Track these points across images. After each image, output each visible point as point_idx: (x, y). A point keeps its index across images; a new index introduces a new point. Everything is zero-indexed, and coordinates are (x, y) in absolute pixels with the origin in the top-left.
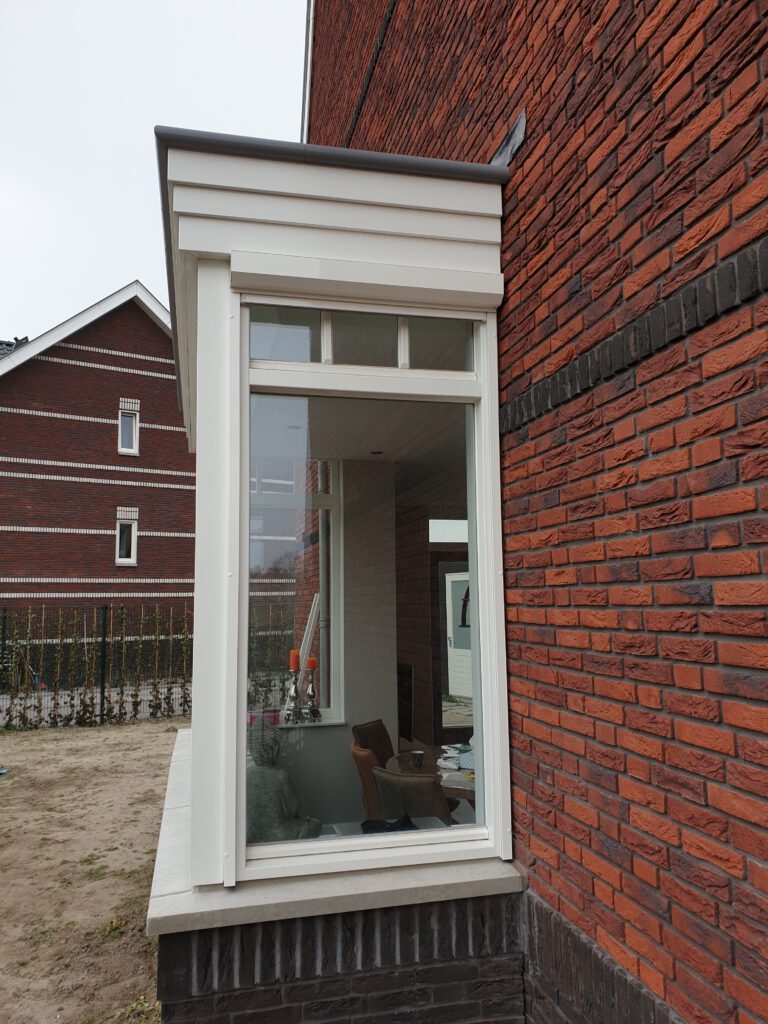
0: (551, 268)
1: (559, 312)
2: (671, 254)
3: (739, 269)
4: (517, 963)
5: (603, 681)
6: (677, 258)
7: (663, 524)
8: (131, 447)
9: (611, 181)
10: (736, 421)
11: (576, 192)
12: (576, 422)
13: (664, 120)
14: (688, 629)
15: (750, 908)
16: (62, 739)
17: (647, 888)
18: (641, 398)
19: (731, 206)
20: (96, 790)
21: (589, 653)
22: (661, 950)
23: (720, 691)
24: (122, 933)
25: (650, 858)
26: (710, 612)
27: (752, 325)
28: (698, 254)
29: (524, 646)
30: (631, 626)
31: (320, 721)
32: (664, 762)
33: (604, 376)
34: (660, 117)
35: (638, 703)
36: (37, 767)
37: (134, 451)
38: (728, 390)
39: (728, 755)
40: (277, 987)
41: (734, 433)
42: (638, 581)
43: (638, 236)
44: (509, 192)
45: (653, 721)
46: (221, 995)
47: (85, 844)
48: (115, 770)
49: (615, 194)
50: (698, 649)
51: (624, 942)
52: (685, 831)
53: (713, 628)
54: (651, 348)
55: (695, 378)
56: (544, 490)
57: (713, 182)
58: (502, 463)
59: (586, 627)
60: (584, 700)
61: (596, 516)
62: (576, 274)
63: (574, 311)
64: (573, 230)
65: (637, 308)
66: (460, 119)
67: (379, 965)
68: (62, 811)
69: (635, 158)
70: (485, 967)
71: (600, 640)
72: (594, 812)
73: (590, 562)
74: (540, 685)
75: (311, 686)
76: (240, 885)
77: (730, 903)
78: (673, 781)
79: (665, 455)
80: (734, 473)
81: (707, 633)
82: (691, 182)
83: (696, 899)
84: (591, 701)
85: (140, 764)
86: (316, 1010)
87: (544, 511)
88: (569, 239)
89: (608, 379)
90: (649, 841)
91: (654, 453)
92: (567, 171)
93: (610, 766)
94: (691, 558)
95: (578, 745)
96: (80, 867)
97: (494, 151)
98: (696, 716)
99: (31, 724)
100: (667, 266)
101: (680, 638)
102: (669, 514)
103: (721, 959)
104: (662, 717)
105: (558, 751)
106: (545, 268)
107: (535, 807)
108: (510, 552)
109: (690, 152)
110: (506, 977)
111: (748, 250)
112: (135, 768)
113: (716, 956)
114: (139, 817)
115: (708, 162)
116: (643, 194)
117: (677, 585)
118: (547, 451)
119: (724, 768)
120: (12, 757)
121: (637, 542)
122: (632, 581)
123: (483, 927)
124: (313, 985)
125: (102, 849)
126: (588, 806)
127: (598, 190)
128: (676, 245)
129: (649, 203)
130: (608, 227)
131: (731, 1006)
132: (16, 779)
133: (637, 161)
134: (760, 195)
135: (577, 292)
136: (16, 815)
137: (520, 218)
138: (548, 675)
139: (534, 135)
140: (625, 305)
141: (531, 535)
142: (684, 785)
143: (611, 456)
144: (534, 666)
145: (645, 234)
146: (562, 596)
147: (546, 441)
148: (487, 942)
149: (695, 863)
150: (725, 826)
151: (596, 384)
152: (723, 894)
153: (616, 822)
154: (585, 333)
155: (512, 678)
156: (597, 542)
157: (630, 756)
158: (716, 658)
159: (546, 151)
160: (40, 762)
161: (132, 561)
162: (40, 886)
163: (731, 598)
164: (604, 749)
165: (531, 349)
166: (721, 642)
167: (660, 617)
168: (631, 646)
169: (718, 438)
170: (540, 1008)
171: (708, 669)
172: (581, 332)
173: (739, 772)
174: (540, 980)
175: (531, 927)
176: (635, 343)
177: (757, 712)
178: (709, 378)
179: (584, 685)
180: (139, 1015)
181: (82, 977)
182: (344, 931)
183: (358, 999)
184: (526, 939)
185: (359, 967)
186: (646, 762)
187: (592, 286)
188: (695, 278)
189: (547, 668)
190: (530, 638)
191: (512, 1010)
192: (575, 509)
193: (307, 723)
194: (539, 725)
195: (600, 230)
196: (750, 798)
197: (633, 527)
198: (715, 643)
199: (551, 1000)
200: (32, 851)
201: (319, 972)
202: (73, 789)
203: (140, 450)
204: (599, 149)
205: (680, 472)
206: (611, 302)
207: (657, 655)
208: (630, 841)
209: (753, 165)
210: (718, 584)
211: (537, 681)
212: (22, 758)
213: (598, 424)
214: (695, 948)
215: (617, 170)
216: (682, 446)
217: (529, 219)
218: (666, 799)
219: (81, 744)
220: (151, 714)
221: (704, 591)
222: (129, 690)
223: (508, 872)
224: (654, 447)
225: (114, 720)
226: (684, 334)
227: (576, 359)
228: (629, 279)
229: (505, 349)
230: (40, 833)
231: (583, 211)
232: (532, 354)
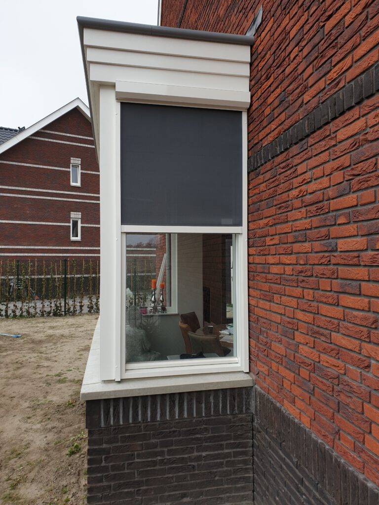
0: (272, 89)
1: (275, 111)
2: (325, 80)
3: (355, 87)
4: (250, 417)
5: (289, 289)
6: (328, 83)
7: (318, 214)
8: (77, 182)
9: (300, 43)
10: (351, 163)
11: (284, 50)
12: (281, 166)
13: (325, 11)
14: (326, 263)
15: (347, 387)
16: (46, 322)
17: (305, 381)
18: (310, 153)
19: (353, 55)
20: (62, 345)
21: (283, 276)
22: (310, 408)
23: (338, 291)
24: (74, 406)
25: (307, 368)
26: (335, 254)
27: (359, 116)
28: (337, 80)
29: (255, 274)
30: (302, 262)
31: (166, 312)
32: (314, 325)
33: (294, 142)
34: (323, 9)
35: (304, 298)
36: (35, 334)
37: (79, 184)
38: (347, 148)
39: (341, 319)
40: (140, 425)
41: (349, 169)
42: (306, 241)
43: (311, 72)
44: (254, 50)
45: (310, 306)
46: (114, 427)
47: (57, 368)
48: (71, 336)
49: (302, 50)
50: (330, 272)
51: (295, 406)
52: (322, 355)
53: (337, 262)
54: (315, 127)
55: (333, 143)
56: (267, 199)
57: (345, 43)
58: (248, 187)
59: (283, 264)
60: (281, 297)
61: (289, 211)
62: (283, 91)
63: (282, 110)
64: (282, 69)
65: (309, 108)
66: (232, 11)
67: (186, 417)
68: (46, 354)
69: (311, 31)
70: (235, 419)
71: (288, 269)
72: (284, 348)
73: (285, 233)
74: (262, 292)
75: (162, 296)
76: (122, 381)
77: (338, 385)
78: (318, 333)
79: (319, 180)
80: (349, 188)
81: (334, 264)
82: (336, 43)
83: (325, 385)
84: (284, 298)
85: (83, 334)
86: (157, 435)
87: (266, 210)
88: (280, 74)
89: (296, 144)
90: (307, 360)
91: (314, 180)
92: (280, 38)
93: (291, 327)
94: (329, 229)
95: (278, 318)
96: (55, 378)
97: (247, 28)
98: (328, 303)
99: (32, 315)
100: (323, 87)
101: (322, 267)
102: (320, 209)
103: (334, 410)
104: (315, 304)
105: (269, 322)
106: (269, 88)
107: (259, 348)
108: (251, 230)
109: (336, 28)
110: (244, 424)
111: (359, 78)
112: (80, 335)
113: (332, 409)
114: (82, 357)
115: (344, 33)
116: (315, 49)
117: (322, 242)
118: (268, 180)
119: (339, 325)
120: (23, 330)
121: (305, 223)
122: (303, 241)
123: (235, 401)
124: (156, 424)
125: (65, 370)
126: (281, 346)
127: (294, 48)
128: (328, 76)
129: (316, 55)
130: (298, 68)
131: (337, 430)
132: (25, 339)
133: (312, 33)
134: (366, 50)
135: (283, 101)
136: (25, 355)
137: (259, 63)
138: (266, 286)
139: (266, 19)
140: (304, 107)
141: (260, 221)
142: (322, 335)
143: (296, 182)
144: (260, 283)
145: (314, 70)
146: (273, 250)
147: (268, 175)
148: (236, 408)
149: (325, 368)
150: (338, 352)
151: (290, 146)
152: (336, 382)
153: (293, 353)
154: (287, 121)
155: (250, 289)
156: (289, 224)
157: (300, 323)
158: (337, 276)
159: (271, 28)
160: (36, 332)
161: (79, 238)
162: (37, 385)
163: (345, 248)
164: (289, 320)
165: (263, 129)
166: (340, 268)
167: (314, 258)
168: (302, 272)
169: (342, 171)
170: (259, 437)
171: (334, 281)
172: (284, 121)
173: (345, 327)
174: (260, 424)
175: (256, 402)
176: (308, 126)
177: (353, 299)
178: (340, 142)
179: (281, 291)
180: (81, 439)
181: (56, 424)
182: (170, 401)
183: (176, 431)
184: (254, 407)
185: (177, 418)
186: (306, 325)
187: (290, 98)
188: (336, 92)
189: (265, 284)
190: (258, 270)
191: (247, 438)
192: (280, 208)
193: (160, 313)
194: (261, 310)
195: (294, 69)
196: (349, 338)
197: (304, 216)
198: (337, 269)
199: (264, 433)
200: (33, 371)
201: (158, 419)
202: (51, 344)
203: (81, 184)
204: (295, 27)
205: (325, 188)
206: (298, 106)
207: (312, 276)
208: (298, 361)
209: (363, 35)
210: (340, 241)
211: (261, 290)
212: (28, 330)
213: (291, 166)
214: (323, 406)
215: (303, 38)
216: (327, 176)
217: (262, 64)
218: (314, 341)
219: (55, 324)
220: (89, 311)
221: (333, 245)
222: (78, 300)
223: (247, 377)
224: (315, 177)
225: (71, 314)
226: (330, 121)
227: (282, 134)
228: (307, 93)
229: (251, 129)
230: (36, 363)
231: (287, 59)
232: (262, 132)
